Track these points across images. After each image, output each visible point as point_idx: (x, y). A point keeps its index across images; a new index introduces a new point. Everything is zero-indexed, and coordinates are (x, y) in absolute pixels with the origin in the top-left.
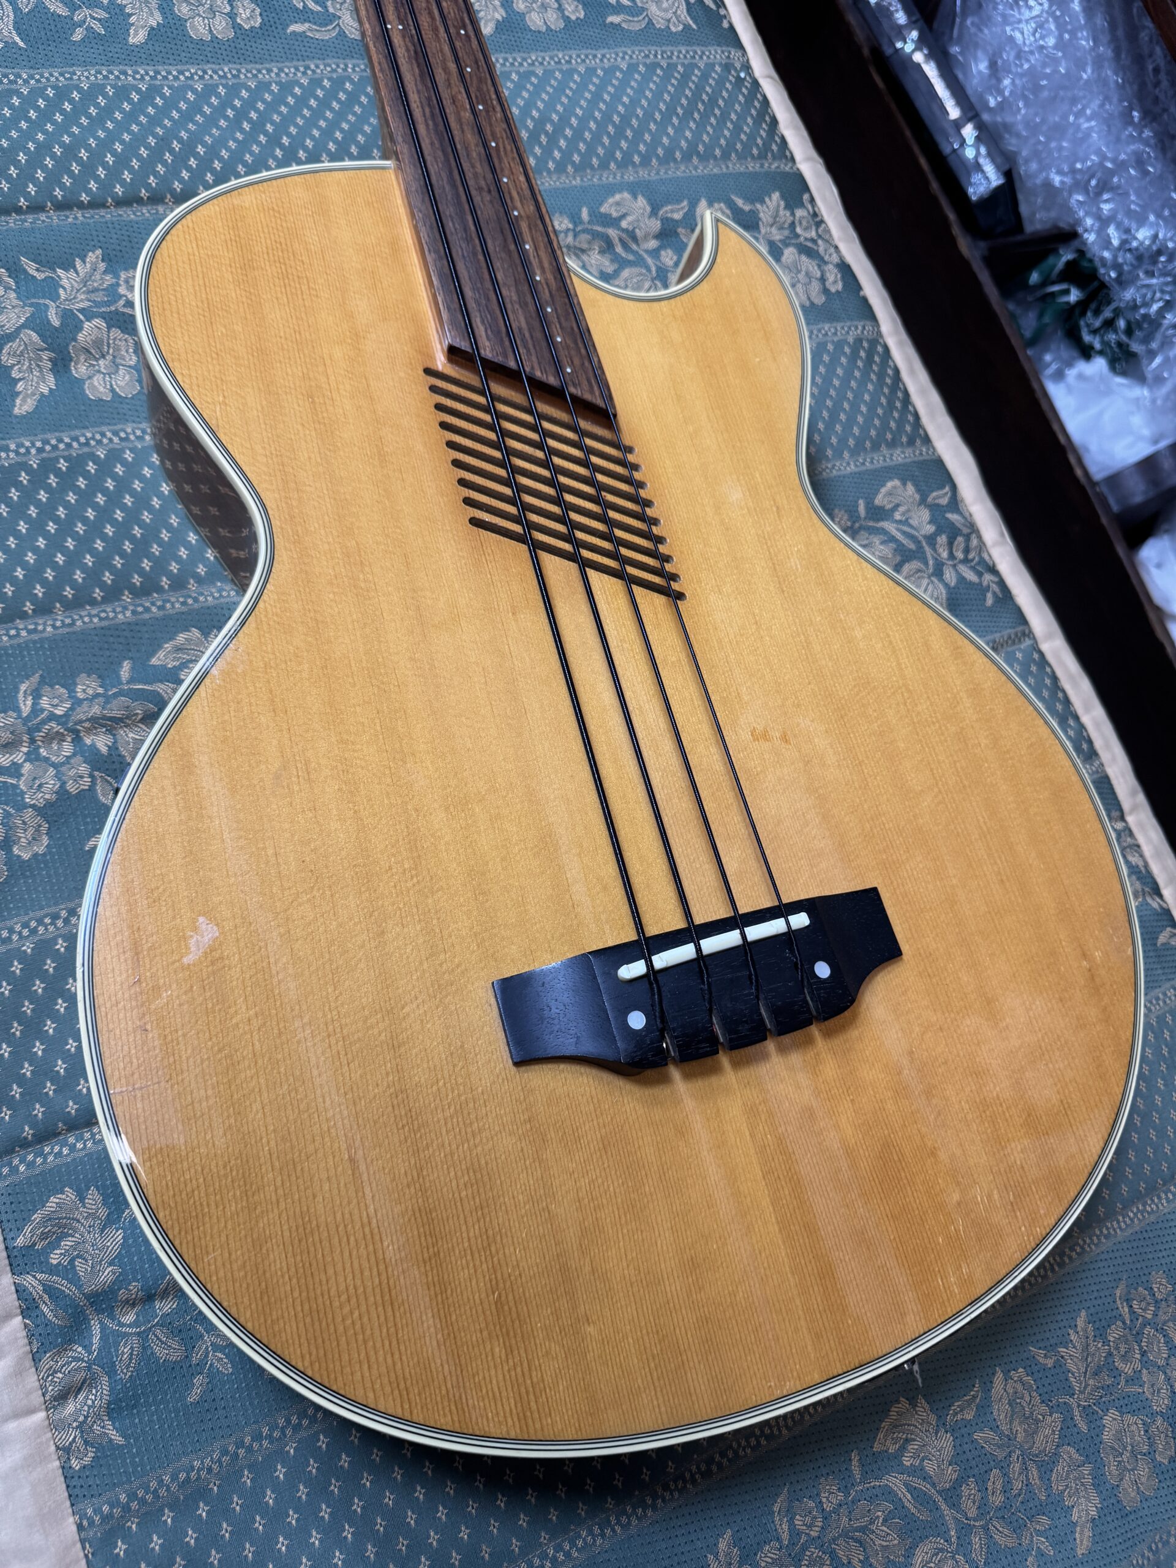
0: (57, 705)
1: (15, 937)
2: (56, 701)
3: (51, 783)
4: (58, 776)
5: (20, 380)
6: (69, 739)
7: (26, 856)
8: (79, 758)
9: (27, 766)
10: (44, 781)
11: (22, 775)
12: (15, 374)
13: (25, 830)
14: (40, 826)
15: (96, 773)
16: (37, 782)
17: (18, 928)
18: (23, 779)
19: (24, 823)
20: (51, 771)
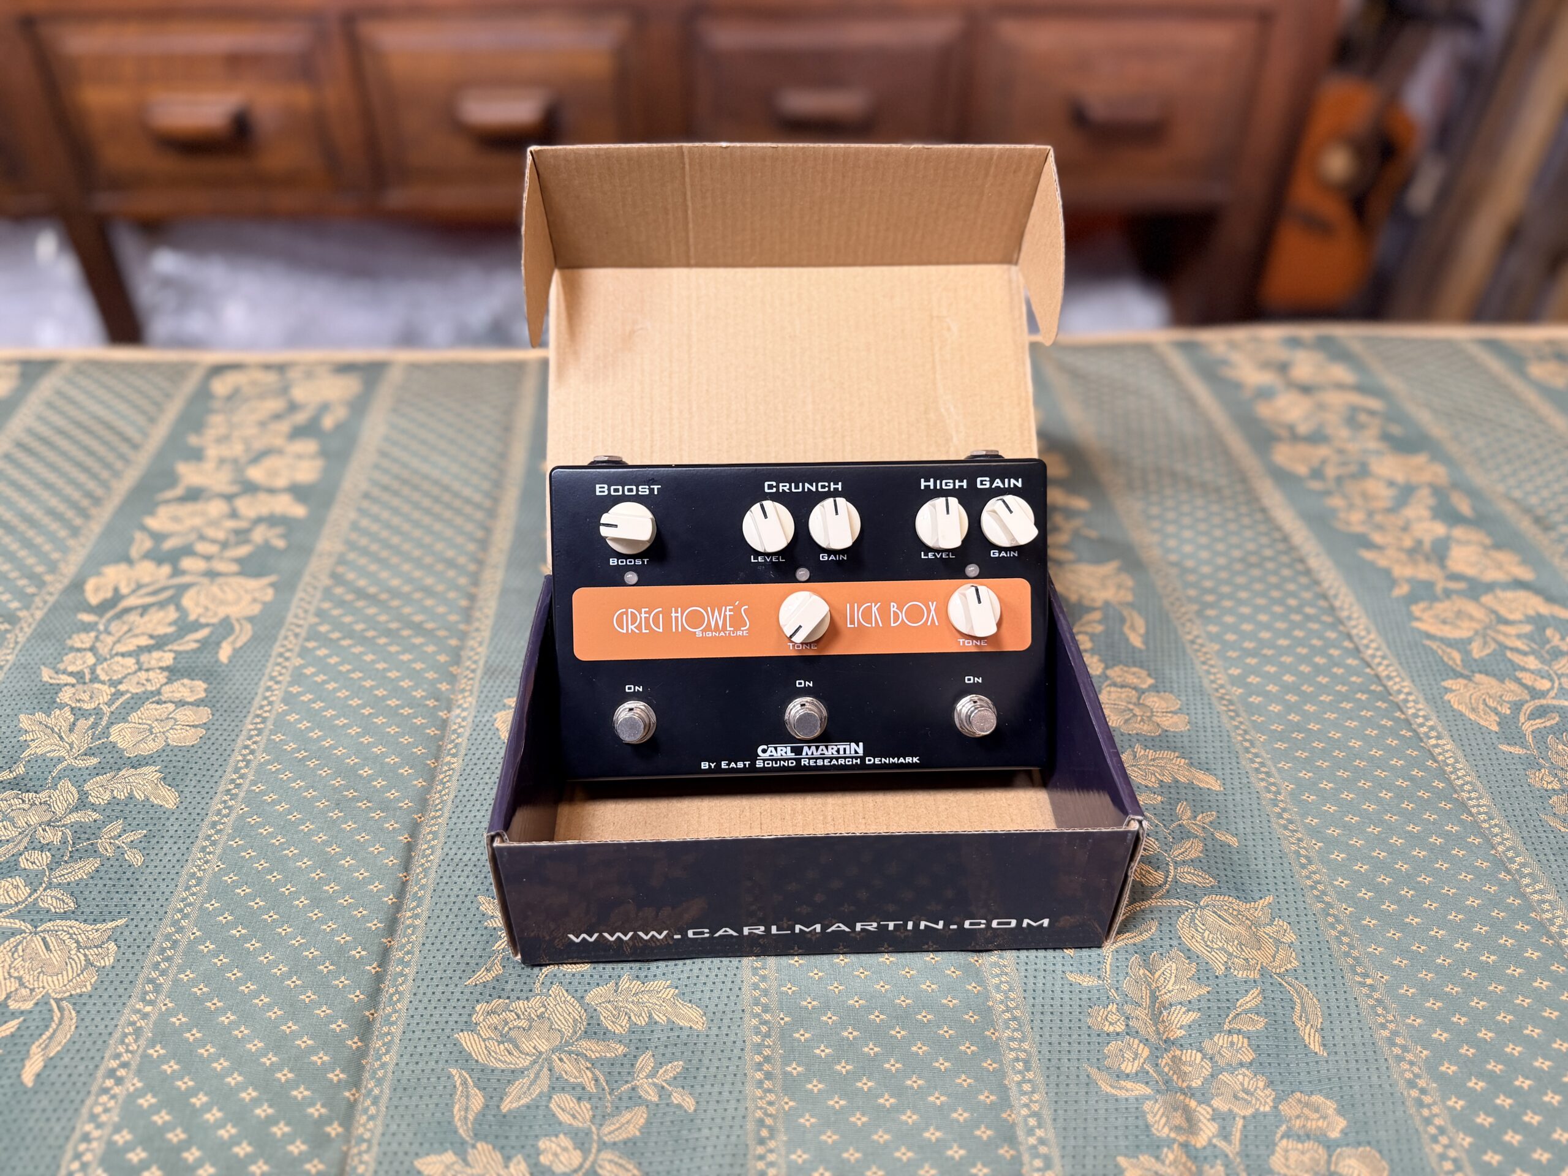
0: (1136, 1054)
1: (1452, 1153)
2: (1128, 1055)
3: (1243, 1079)
4: (1232, 1069)
5: (650, 1017)
6: (1178, 1053)
7: (1341, 1123)
8: (1207, 1044)
9: (1216, 1103)
10: (1238, 1087)
11: (1230, 1111)
12: (642, 1022)
13: (1307, 1118)
14: (1299, 1101)
15: (1226, 1027)
16: (1242, 1095)
17: (1438, 1149)
18: (1236, 1110)
19: (1298, 1117)
20: (1225, 1077)
